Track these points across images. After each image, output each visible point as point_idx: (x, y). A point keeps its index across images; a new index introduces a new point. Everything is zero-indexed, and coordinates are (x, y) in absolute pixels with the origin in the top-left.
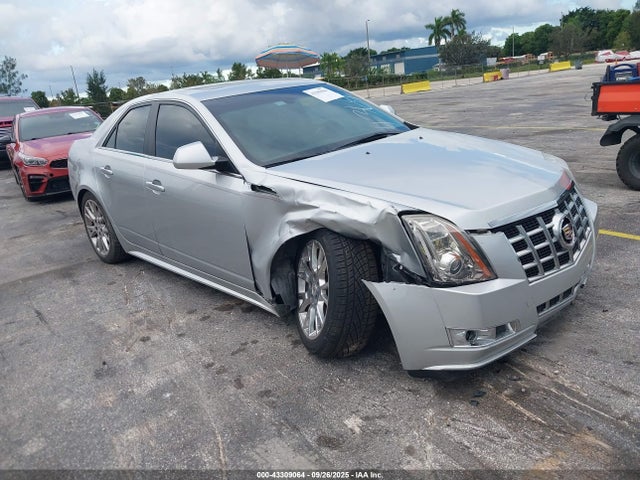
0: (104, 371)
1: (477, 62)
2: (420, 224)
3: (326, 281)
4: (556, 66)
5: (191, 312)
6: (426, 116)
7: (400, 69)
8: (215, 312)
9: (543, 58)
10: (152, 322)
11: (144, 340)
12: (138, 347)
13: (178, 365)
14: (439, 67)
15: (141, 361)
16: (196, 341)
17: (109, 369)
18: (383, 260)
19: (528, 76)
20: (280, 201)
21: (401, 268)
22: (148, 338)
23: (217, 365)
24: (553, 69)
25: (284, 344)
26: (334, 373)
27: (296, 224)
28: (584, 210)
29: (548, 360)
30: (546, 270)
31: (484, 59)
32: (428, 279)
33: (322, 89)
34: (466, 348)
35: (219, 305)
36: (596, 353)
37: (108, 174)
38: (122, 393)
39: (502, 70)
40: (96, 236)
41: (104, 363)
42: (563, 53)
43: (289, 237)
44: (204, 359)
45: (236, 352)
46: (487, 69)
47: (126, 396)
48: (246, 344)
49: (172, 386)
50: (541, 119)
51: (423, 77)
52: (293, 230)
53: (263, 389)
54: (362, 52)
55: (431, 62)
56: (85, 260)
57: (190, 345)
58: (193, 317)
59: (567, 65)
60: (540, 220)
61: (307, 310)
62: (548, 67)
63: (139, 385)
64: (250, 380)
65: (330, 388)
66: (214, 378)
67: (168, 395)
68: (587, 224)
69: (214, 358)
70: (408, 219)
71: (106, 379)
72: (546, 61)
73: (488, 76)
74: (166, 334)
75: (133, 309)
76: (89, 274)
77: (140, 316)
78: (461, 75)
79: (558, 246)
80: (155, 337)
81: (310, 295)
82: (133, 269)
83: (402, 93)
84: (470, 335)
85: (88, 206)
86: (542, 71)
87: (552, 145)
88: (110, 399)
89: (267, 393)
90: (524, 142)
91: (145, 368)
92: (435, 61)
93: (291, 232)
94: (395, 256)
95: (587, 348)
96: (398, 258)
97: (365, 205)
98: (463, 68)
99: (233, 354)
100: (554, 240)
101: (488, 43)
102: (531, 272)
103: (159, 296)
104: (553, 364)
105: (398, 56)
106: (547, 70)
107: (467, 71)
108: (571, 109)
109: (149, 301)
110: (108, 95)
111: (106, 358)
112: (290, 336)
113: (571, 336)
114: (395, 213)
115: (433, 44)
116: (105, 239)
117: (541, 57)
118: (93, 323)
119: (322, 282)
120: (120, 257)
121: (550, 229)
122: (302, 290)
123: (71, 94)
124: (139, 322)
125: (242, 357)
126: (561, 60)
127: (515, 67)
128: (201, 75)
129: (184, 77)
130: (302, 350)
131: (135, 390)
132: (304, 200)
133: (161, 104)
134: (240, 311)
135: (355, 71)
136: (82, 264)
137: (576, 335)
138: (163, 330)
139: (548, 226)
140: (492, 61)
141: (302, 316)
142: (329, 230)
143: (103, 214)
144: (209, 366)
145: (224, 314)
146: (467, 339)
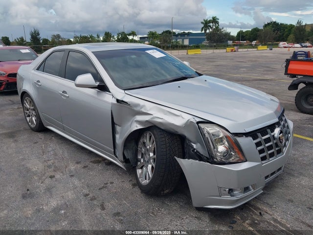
0: (28, 195)
1: (223, 42)
2: (208, 129)
3: (154, 154)
4: (260, 47)
5: (78, 163)
6: (200, 66)
7: (186, 42)
8: (91, 163)
9: (255, 43)
10: (57, 167)
11: (51, 177)
12: (48, 181)
13: (69, 193)
14: (205, 43)
15: (49, 190)
16: (80, 180)
17: (30, 193)
18: (185, 145)
19: (248, 51)
20: (132, 109)
21: (195, 151)
22: (54, 176)
23: (91, 195)
24: (259, 49)
25: (128, 185)
26: (154, 204)
27: (140, 122)
28: (288, 126)
29: (268, 204)
30: (270, 157)
31: (227, 41)
32: (211, 159)
33: (155, 51)
34: (228, 198)
35: (93, 160)
36: (292, 201)
37: (38, 85)
38: (36, 209)
39: (235, 47)
40: (29, 116)
41: (28, 190)
42: (263, 42)
43: (136, 129)
44: (84, 191)
45: (101, 188)
46: (228, 46)
47: (39, 211)
48: (107, 184)
49: (66, 206)
50: (255, 73)
51: (197, 47)
52: (138, 125)
53: (116, 212)
54: (168, 32)
55: (202, 40)
56: (22, 129)
57: (77, 182)
58: (79, 166)
59: (265, 47)
60: (269, 130)
61: (142, 168)
62: (256, 48)
63: (47, 205)
64: (109, 206)
65: (153, 213)
66: (89, 203)
67: (63, 212)
68: (289, 133)
69: (89, 191)
70: (202, 125)
71: (29, 200)
72: (256, 45)
73: (229, 49)
74: (64, 175)
75: (47, 159)
76: (24, 137)
77: (50, 163)
78: (216, 47)
79: (277, 145)
80: (58, 176)
81: (144, 160)
82: (48, 136)
83: (187, 54)
84: (231, 191)
85: (26, 100)
86: (254, 49)
87: (261, 86)
88: (30, 212)
89: (118, 214)
90: (248, 84)
91: (51, 194)
92: (204, 40)
93: (137, 126)
94: (193, 144)
95: (288, 198)
96: (195, 146)
97: (179, 116)
98: (217, 44)
99: (100, 189)
100: (275, 142)
101: (230, 34)
102: (263, 159)
103: (61, 152)
104: (271, 206)
105: (186, 36)
106: (256, 49)
107: (219, 47)
108: (270, 70)
109: (55, 154)
110: (41, 41)
111: (29, 186)
112: (131, 180)
113: (279, 191)
114: (195, 122)
115: (203, 32)
116: (34, 119)
117: (254, 43)
118: (23, 165)
119: (151, 154)
120: (41, 129)
121: (273, 136)
122: (140, 157)
123: (22, 39)
124: (49, 167)
125: (105, 191)
126: (262, 45)
127: (241, 46)
128: (89, 36)
129: (81, 36)
130: (137, 190)
131: (44, 207)
132: (145, 109)
133: (70, 51)
134: (104, 164)
135: (165, 41)
136: (20, 131)
137: (281, 190)
138: (62, 172)
139: (272, 134)
140: (230, 42)
141: (139, 171)
142: (157, 127)
143: (34, 105)
144: (86, 195)
145: (95, 165)
146: (229, 193)
